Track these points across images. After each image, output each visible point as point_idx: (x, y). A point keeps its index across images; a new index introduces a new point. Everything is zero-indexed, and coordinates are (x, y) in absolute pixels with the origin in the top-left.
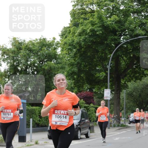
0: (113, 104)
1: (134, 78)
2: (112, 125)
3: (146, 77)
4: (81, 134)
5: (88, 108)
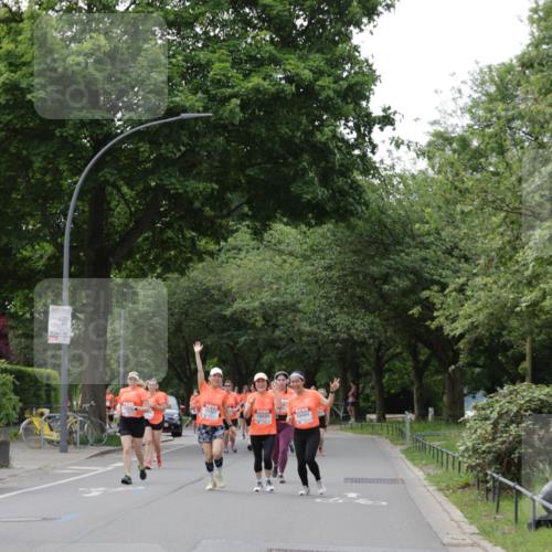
1: (158, 266)
2: (77, 437)
3: (201, 260)
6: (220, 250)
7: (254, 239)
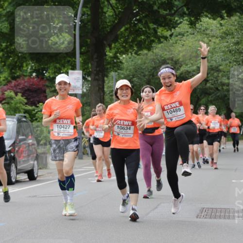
0: (89, 105)
1: (134, 45)
3: (160, 42)
4: (18, 172)
5: (34, 112)
6: (171, 35)
7: (190, 28)
